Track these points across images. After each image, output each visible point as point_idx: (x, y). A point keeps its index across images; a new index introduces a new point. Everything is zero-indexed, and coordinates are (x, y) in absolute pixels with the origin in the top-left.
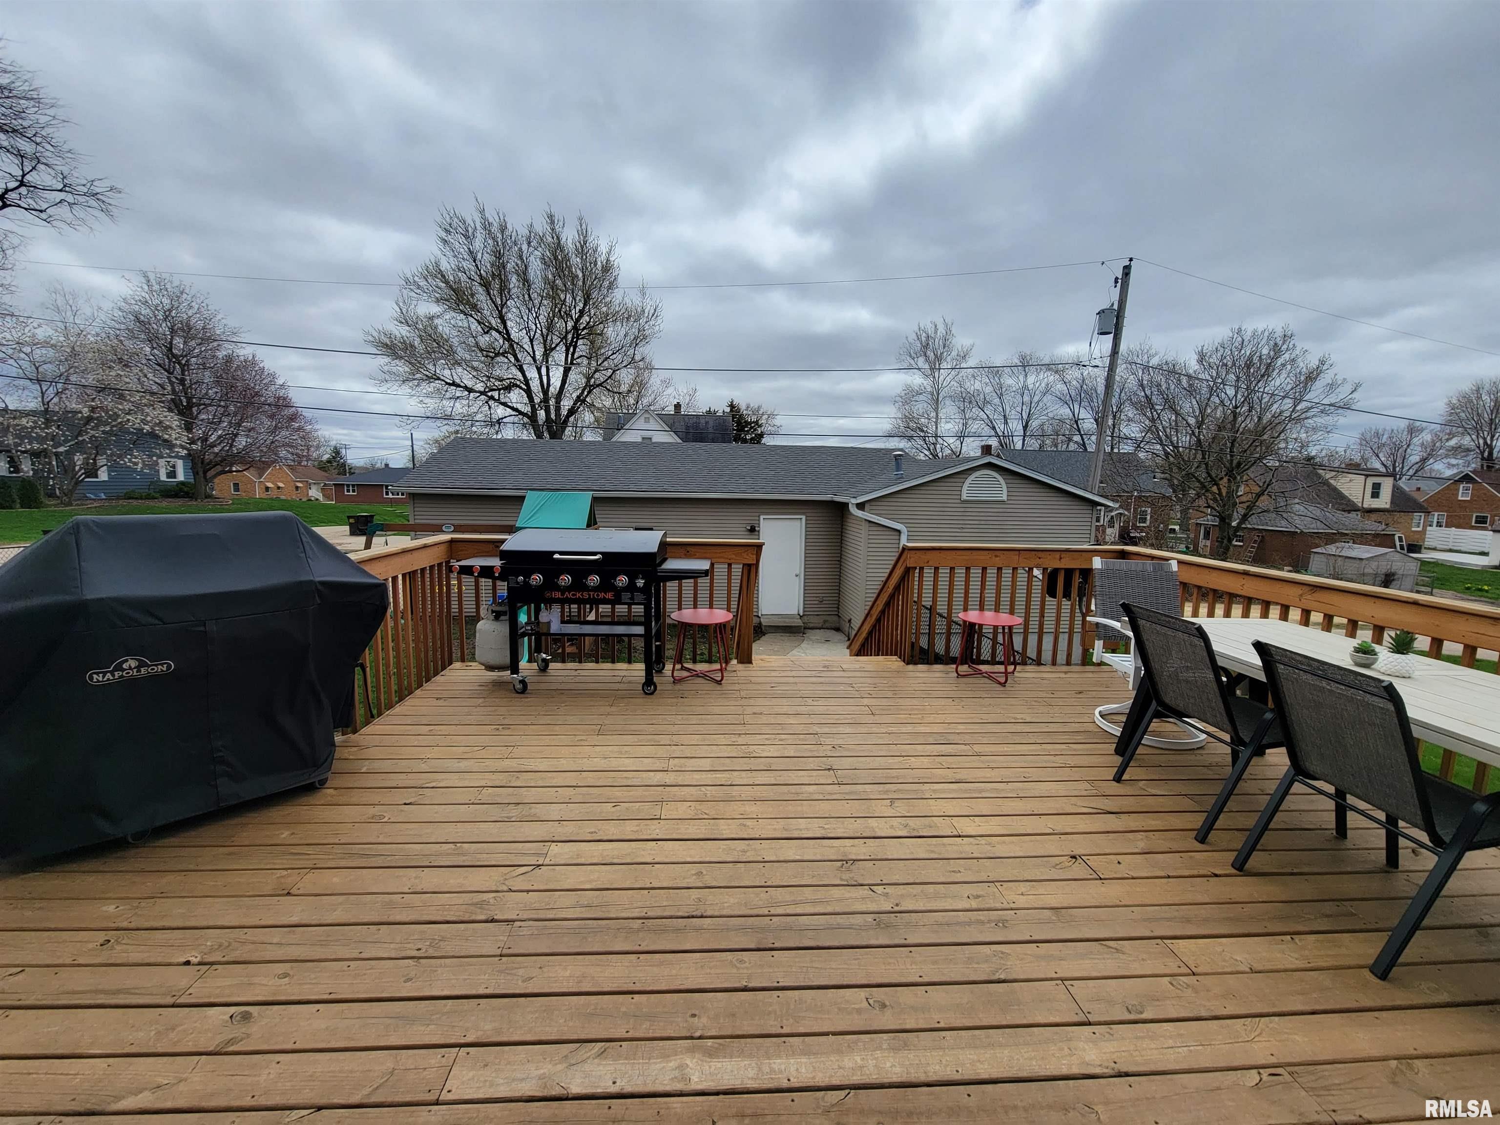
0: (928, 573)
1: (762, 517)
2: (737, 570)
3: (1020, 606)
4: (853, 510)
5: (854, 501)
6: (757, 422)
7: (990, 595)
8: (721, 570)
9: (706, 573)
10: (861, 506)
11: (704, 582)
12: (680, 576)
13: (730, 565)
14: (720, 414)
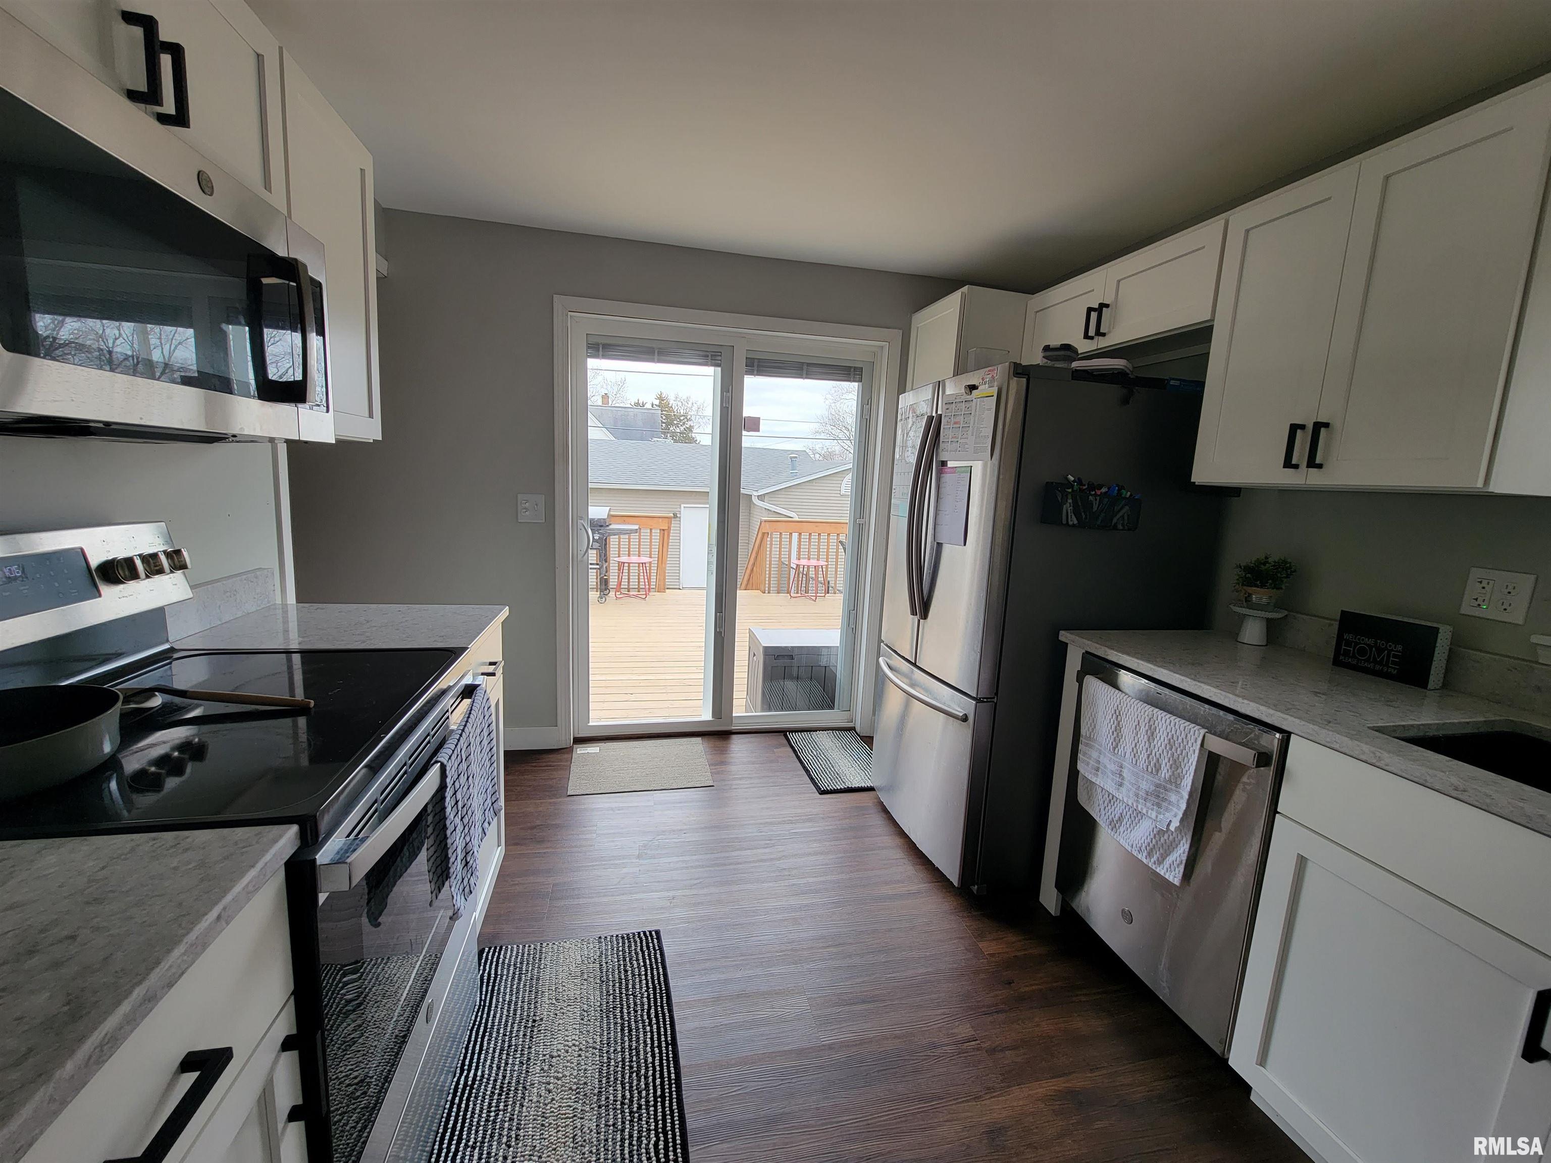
0: (776, 536)
1: (683, 506)
2: (656, 533)
3: (823, 555)
4: (755, 500)
5: (756, 494)
6: (685, 416)
7: (814, 551)
8: (645, 532)
9: (636, 530)
10: (761, 498)
11: (635, 537)
12: (620, 532)
13: (651, 530)
14: (648, 406)
